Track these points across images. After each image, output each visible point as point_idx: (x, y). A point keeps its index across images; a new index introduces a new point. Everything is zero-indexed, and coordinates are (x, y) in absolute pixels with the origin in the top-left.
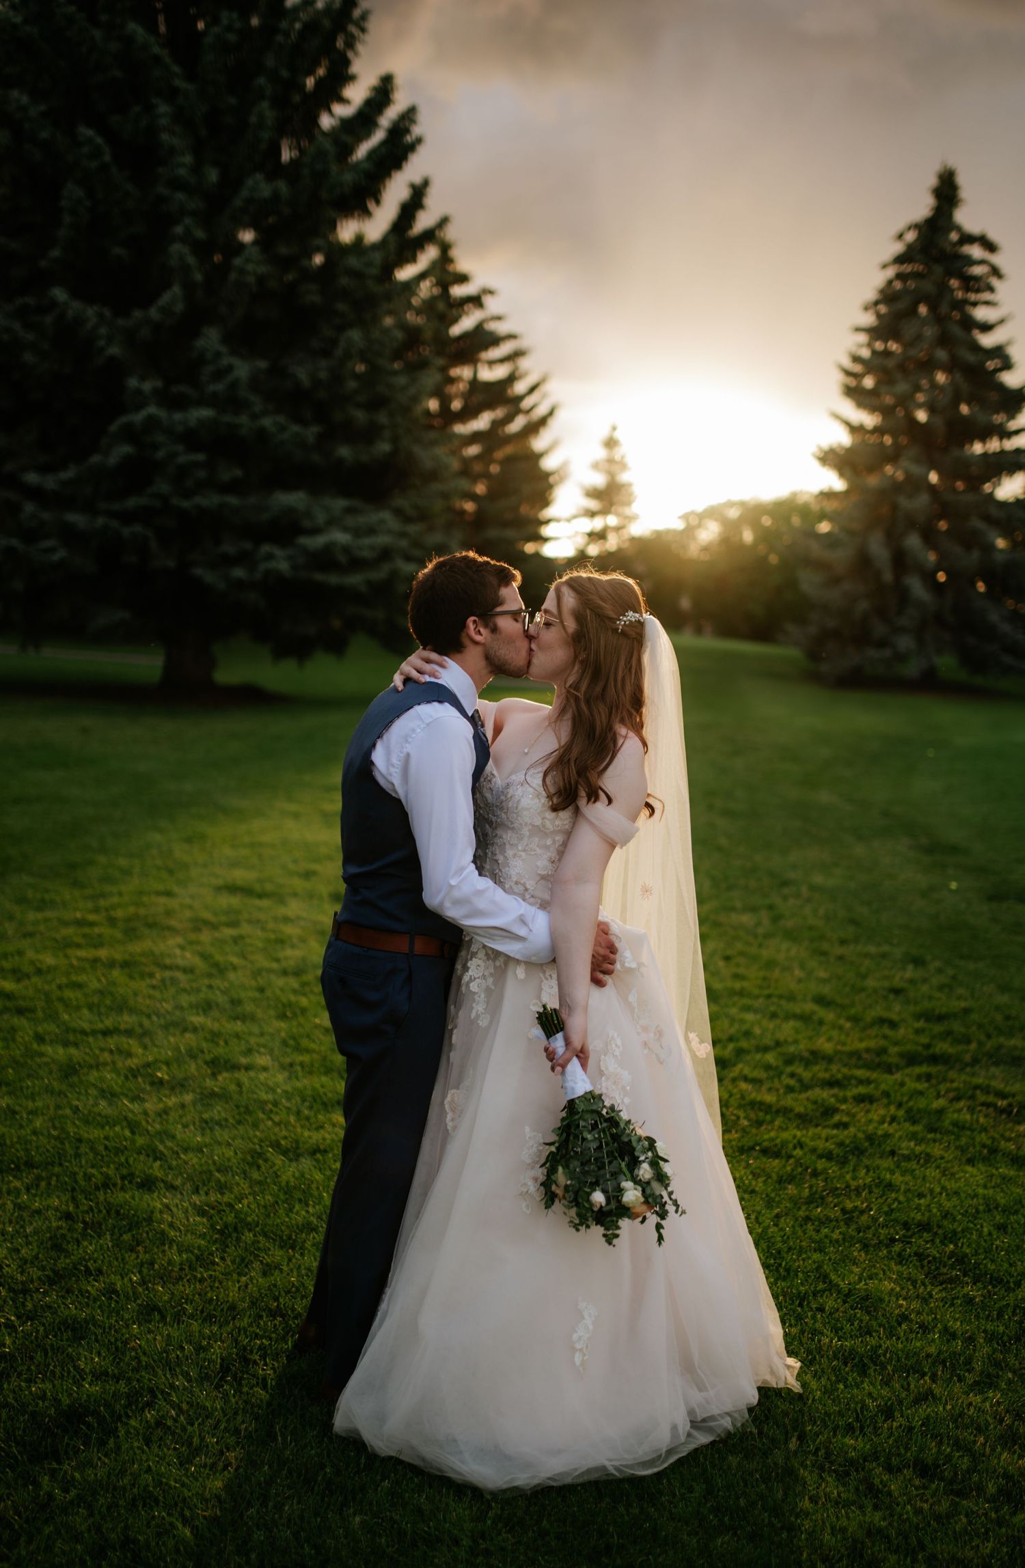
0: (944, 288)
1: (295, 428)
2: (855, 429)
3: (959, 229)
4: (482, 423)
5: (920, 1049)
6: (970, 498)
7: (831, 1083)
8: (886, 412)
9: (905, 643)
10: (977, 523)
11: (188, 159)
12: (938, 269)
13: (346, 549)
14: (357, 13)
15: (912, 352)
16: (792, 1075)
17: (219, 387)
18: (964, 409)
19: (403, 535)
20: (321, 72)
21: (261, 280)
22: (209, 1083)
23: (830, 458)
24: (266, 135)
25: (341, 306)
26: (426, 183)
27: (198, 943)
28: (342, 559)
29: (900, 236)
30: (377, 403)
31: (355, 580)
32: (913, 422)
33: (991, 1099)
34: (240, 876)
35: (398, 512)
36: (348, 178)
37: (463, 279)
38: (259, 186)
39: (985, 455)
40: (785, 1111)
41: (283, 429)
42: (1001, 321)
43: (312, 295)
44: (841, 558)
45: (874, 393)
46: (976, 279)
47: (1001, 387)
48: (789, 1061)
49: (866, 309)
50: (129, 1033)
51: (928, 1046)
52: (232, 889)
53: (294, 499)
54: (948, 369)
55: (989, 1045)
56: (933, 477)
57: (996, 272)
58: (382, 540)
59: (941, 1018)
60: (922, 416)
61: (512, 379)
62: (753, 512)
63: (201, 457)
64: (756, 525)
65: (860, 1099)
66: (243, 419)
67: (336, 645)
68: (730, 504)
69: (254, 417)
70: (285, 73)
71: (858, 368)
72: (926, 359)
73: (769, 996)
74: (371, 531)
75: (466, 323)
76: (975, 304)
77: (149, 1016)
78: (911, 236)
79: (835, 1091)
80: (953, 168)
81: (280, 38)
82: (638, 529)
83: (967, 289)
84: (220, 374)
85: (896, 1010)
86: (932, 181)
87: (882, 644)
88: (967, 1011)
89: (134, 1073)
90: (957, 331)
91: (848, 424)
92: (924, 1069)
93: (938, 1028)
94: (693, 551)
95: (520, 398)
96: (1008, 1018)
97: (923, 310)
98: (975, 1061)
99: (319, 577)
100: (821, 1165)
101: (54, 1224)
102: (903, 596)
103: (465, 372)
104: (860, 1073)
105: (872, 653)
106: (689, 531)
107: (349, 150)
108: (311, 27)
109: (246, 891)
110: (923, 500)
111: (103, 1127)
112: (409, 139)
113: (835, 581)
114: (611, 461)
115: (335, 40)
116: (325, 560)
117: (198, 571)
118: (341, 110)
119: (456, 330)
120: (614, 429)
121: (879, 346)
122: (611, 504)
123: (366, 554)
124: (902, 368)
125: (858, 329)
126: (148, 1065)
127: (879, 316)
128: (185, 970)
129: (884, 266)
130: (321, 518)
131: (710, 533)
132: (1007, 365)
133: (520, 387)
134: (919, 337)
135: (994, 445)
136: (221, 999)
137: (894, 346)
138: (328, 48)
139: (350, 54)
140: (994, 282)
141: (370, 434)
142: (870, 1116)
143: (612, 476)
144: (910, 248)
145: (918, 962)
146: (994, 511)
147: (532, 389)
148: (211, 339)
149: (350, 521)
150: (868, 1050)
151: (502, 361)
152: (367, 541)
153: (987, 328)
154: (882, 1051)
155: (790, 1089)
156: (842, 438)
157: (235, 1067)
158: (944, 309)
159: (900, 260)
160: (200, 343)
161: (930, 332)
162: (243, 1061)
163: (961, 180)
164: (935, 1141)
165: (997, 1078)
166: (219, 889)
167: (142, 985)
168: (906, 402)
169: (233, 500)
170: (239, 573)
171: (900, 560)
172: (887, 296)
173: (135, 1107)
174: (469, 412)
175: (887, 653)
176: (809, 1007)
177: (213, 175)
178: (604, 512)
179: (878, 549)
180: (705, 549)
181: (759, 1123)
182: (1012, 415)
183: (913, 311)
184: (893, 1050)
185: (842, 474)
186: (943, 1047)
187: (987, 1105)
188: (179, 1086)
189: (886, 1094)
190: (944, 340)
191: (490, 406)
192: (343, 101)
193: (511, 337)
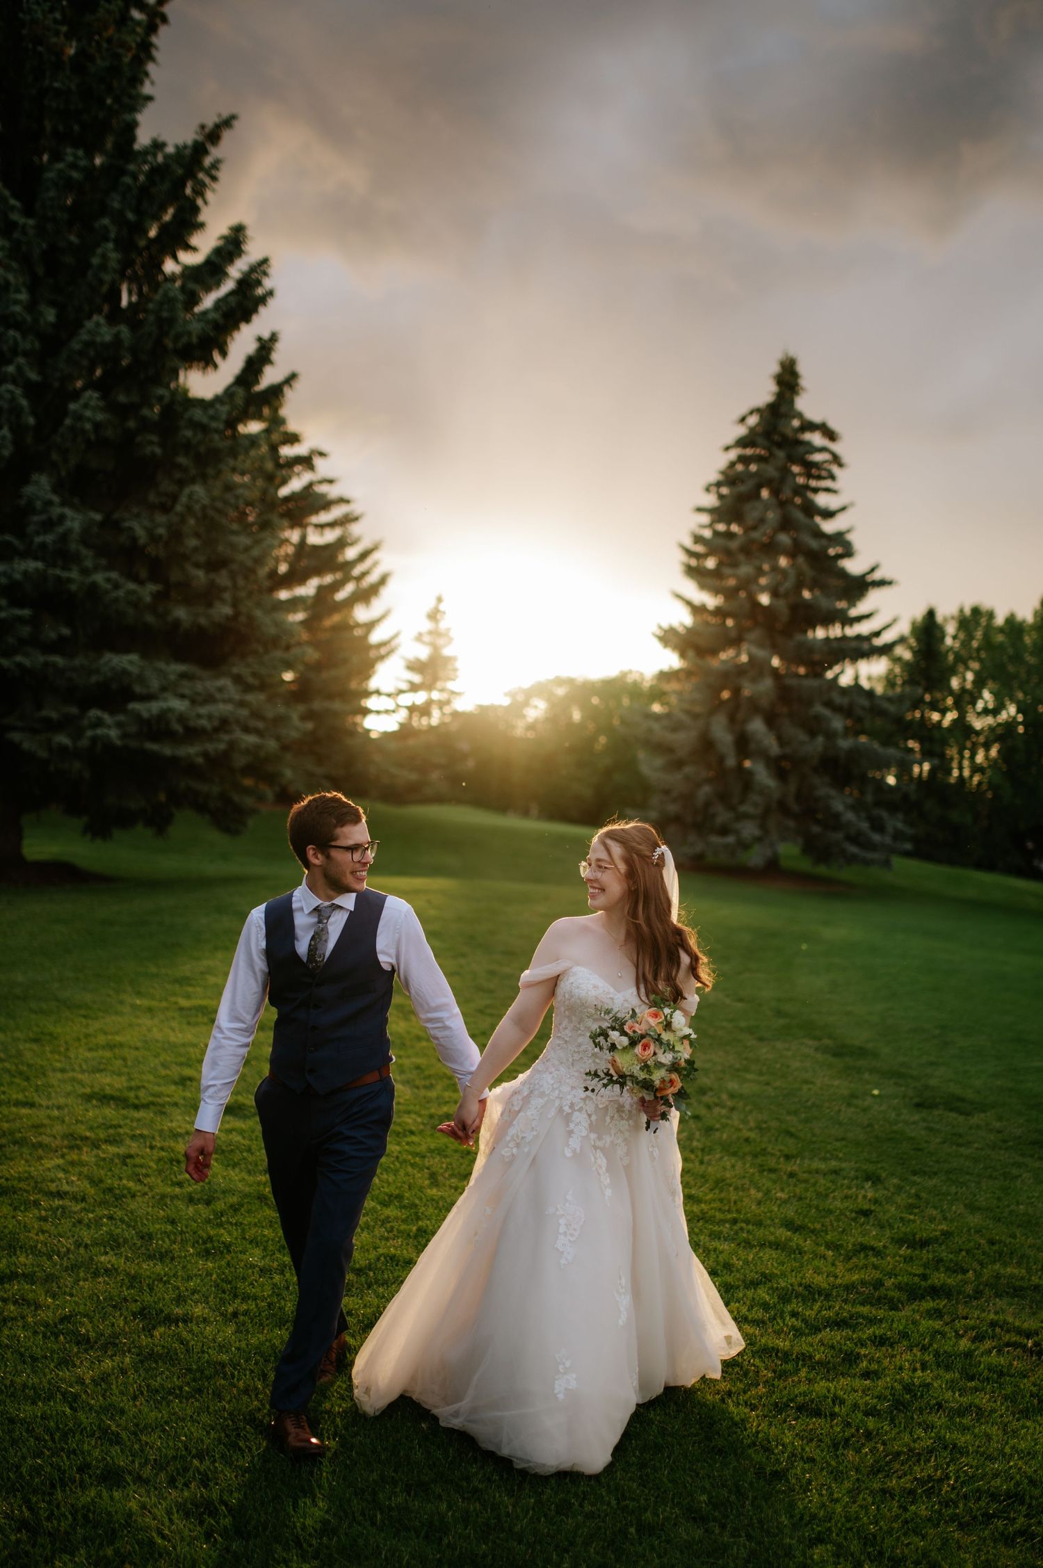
0: (785, 472)
1: (132, 586)
2: (697, 610)
3: (800, 415)
4: (308, 589)
5: (916, 1279)
6: (812, 683)
7: (839, 1324)
8: (730, 594)
9: (749, 830)
10: (819, 709)
11: (23, 296)
12: (781, 454)
13: (182, 719)
14: (207, 161)
15: (755, 535)
16: (794, 1314)
17: (49, 538)
18: (806, 594)
19: (242, 704)
20: (167, 217)
21: (97, 426)
22: (144, 1341)
23: (669, 637)
24: (107, 278)
25: (182, 460)
26: (274, 338)
27: (81, 1164)
28: (178, 728)
29: (743, 420)
30: (216, 565)
31: (191, 751)
32: (757, 604)
33: (1015, 1338)
34: (109, 1082)
35: (238, 679)
36: (196, 327)
37: (293, 439)
38: (99, 329)
39: (827, 640)
40: (805, 1358)
41: (117, 586)
42: (843, 509)
43: (152, 446)
44: (684, 739)
45: (717, 573)
46: (816, 465)
47: (843, 574)
48: (785, 1298)
49: (708, 490)
50: (29, 1278)
51: (924, 1277)
52: (105, 1099)
53: (128, 662)
54: (792, 555)
55: (987, 1273)
56: (776, 662)
57: (836, 460)
58: (224, 709)
59: (924, 1244)
60: (765, 599)
61: (342, 543)
62: (582, 691)
63: (26, 612)
64: (585, 706)
65: (880, 1341)
66: (74, 574)
67: (159, 821)
68: (559, 682)
69: (85, 572)
70: (130, 216)
71: (699, 549)
72: (768, 541)
73: (735, 1221)
74: (210, 699)
75: (295, 485)
76: (816, 490)
77: (50, 1258)
78: (753, 420)
79: (847, 1332)
80: (795, 356)
81: (127, 180)
82: (464, 705)
83: (809, 476)
84: (49, 525)
85: (873, 1236)
86: (775, 368)
87: (724, 831)
88: (947, 1234)
89: (52, 1331)
90: (799, 515)
91: (689, 603)
92: (929, 1304)
93: (926, 1255)
94: (519, 730)
95: (350, 565)
96: (992, 1242)
97: (765, 493)
98: (978, 1294)
99: (151, 746)
100: (871, 1423)
101: (13, 1538)
102: (746, 781)
103: (294, 536)
104: (865, 1310)
105: (716, 839)
106: (517, 708)
107: (193, 299)
108: (158, 172)
109: (120, 1101)
110: (767, 684)
111: (34, 1403)
112: (260, 291)
113: (678, 764)
114: (435, 633)
115: (184, 186)
116: (158, 728)
117: (16, 736)
118: (188, 258)
119: (284, 492)
120: (439, 600)
121: (721, 527)
122: (435, 679)
123: (204, 722)
124: (746, 550)
125: (700, 510)
126: (64, 1319)
127: (721, 497)
128: (75, 1198)
129: (727, 449)
130: (155, 684)
131: (537, 710)
132: (848, 552)
133: (351, 553)
134: (762, 521)
135: (836, 631)
136: (130, 1234)
137: (735, 528)
138: (176, 194)
139: (200, 202)
140: (835, 469)
141: (209, 596)
142: (897, 1361)
143: (436, 649)
144: (752, 430)
145: (875, 1179)
146: (838, 699)
147: (363, 556)
148: (41, 486)
149: (186, 687)
150: (863, 1283)
151: (332, 525)
152: (203, 710)
153: (828, 514)
154: (878, 1284)
155: (798, 1333)
156: (682, 618)
157: (170, 1320)
158: (786, 493)
159: (742, 443)
160: (29, 490)
161: (772, 516)
162: (178, 1311)
163: (801, 368)
164: (976, 1389)
165: (1007, 1311)
166: (88, 1098)
167: (28, 1217)
168: (747, 584)
169: (59, 660)
170: (63, 739)
171: (743, 744)
172: (730, 478)
173: (64, 1374)
174: (296, 577)
175: (731, 839)
176: (783, 1234)
177: (50, 315)
178: (428, 686)
179: (721, 733)
180: (531, 727)
181: (782, 1375)
182: (852, 603)
183: (757, 496)
184: (889, 1283)
185: (683, 655)
186: (939, 1278)
187: (1015, 1345)
188: (110, 1344)
189: (904, 1335)
190: (786, 524)
191: (318, 572)
192: (188, 248)
193: (343, 501)
